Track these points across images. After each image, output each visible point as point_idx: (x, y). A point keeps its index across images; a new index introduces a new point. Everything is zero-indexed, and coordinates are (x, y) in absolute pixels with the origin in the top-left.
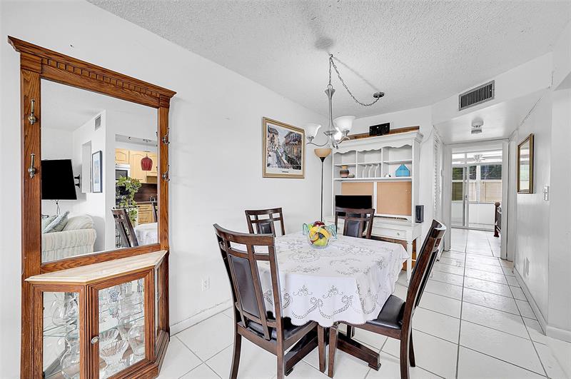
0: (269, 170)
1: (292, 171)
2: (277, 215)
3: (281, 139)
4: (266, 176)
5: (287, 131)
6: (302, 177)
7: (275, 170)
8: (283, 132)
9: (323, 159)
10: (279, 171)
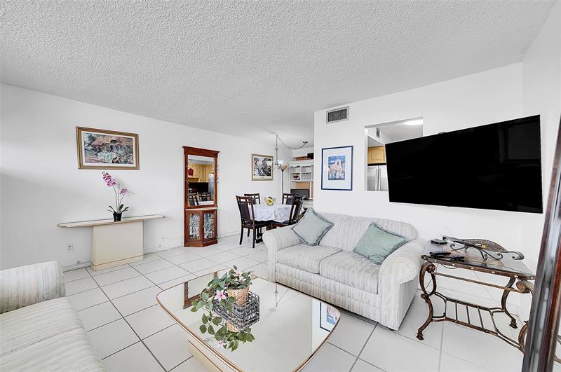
0: (254, 177)
1: (266, 177)
2: (257, 196)
3: (260, 163)
4: (253, 180)
5: (263, 158)
6: (272, 180)
7: (258, 177)
8: (261, 159)
9: (283, 170)
10: (260, 177)
